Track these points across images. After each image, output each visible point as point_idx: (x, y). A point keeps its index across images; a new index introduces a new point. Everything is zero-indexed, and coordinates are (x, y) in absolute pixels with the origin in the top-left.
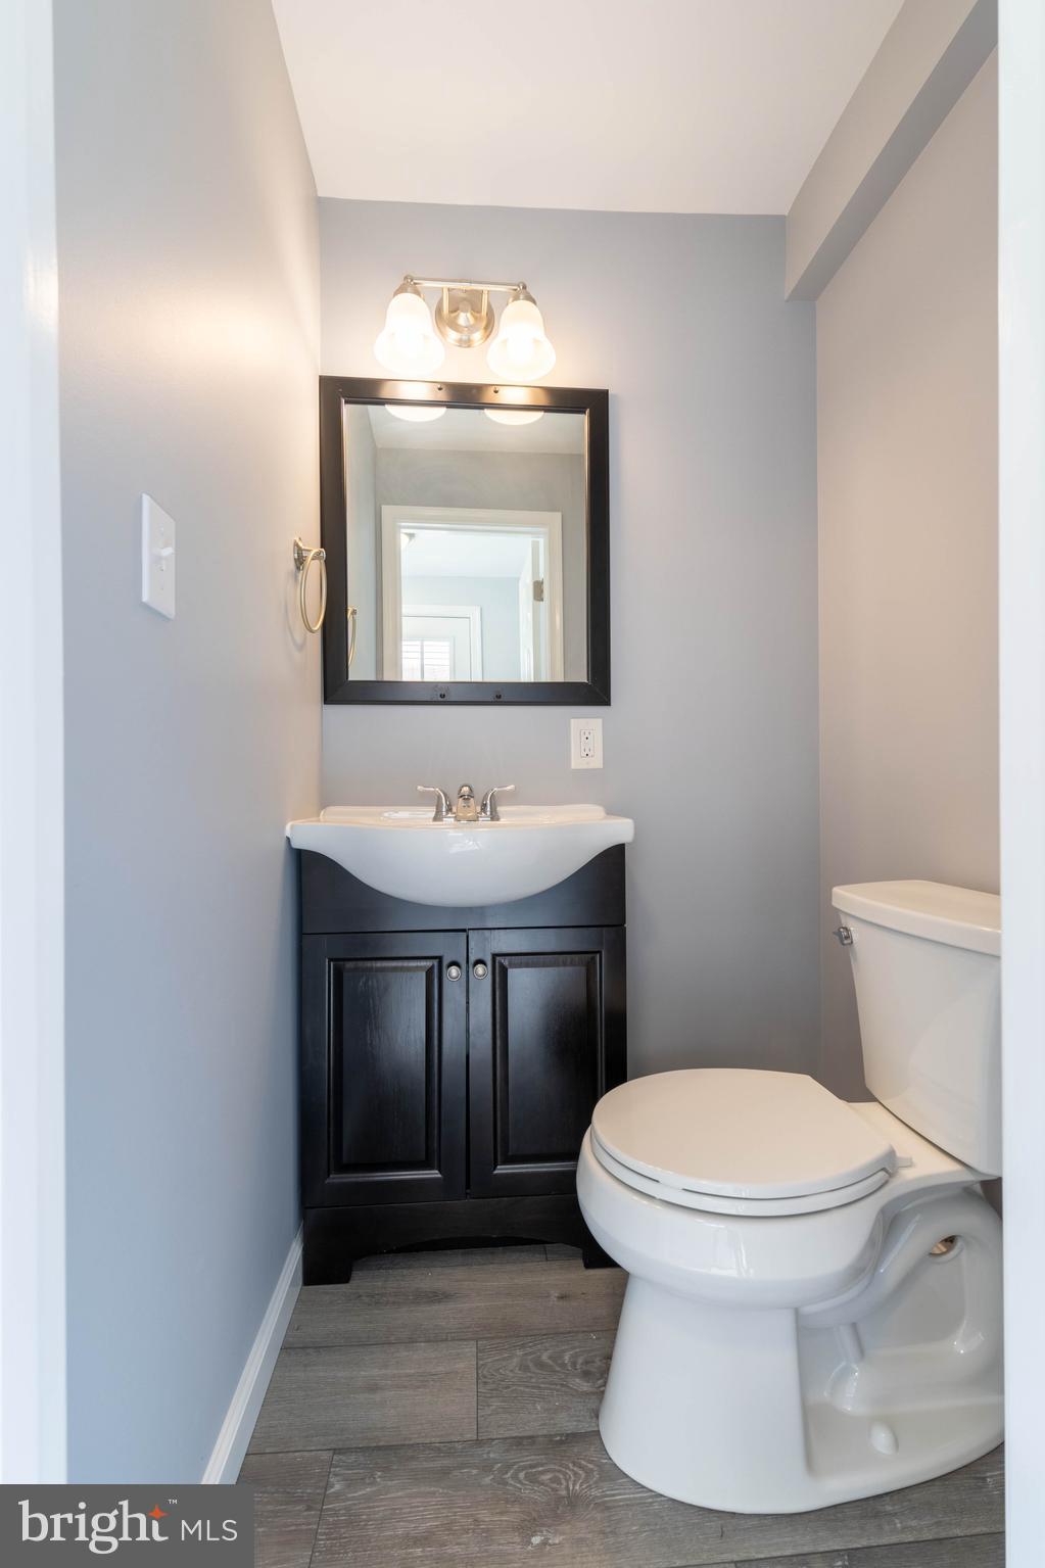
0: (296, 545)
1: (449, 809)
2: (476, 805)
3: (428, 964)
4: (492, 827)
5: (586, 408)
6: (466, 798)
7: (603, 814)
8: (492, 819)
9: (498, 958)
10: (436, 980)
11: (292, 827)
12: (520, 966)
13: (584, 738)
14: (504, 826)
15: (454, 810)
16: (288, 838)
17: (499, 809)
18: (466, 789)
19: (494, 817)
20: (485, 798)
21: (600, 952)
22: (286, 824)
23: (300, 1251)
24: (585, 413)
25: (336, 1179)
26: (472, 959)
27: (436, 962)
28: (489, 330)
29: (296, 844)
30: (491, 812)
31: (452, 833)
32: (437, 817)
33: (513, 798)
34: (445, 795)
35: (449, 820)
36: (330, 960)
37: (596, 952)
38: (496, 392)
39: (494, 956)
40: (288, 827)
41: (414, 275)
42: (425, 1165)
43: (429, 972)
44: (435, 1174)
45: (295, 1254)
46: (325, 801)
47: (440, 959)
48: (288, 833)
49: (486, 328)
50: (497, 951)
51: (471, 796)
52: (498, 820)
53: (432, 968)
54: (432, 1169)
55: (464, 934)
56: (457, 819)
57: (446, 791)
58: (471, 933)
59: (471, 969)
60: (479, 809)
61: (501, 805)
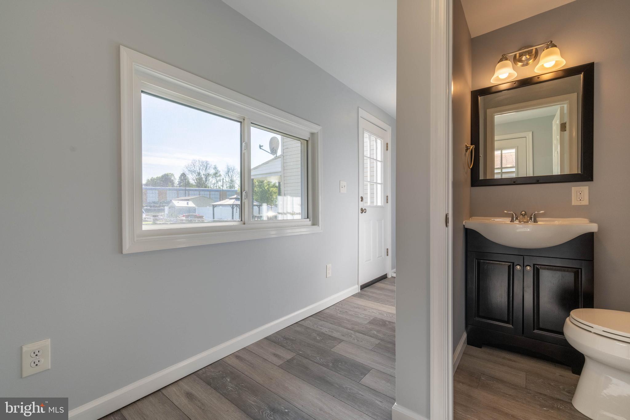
0: (466, 145)
1: (517, 219)
2: (528, 217)
3: (509, 264)
4: (534, 224)
5: (582, 72)
6: (524, 215)
7: (588, 222)
8: (534, 222)
9: (536, 266)
10: (512, 269)
11: (465, 222)
12: (545, 269)
13: (578, 194)
14: (539, 224)
15: (519, 219)
16: (464, 225)
17: (537, 219)
18: (523, 212)
19: (535, 221)
20: (532, 215)
21: (581, 269)
22: (463, 222)
23: (466, 336)
24: (581, 74)
25: (477, 319)
26: (525, 264)
27: (512, 264)
28: (536, 58)
29: (466, 227)
30: (534, 220)
31: (518, 225)
32: (512, 221)
33: (543, 215)
34: (515, 214)
35: (517, 222)
36: (476, 259)
37: (579, 268)
38: (538, 78)
39: (534, 265)
40: (464, 222)
41: (505, 54)
42: (507, 322)
43: (509, 267)
44: (510, 326)
45: (465, 336)
46: (472, 214)
47: (513, 263)
48: (464, 224)
49: (535, 57)
50: (535, 263)
51: (525, 214)
52: (537, 222)
53: (510, 265)
54: (510, 324)
55: (523, 257)
56: (520, 222)
57: (515, 213)
58: (525, 257)
59: (524, 267)
60: (529, 219)
61: (538, 218)
